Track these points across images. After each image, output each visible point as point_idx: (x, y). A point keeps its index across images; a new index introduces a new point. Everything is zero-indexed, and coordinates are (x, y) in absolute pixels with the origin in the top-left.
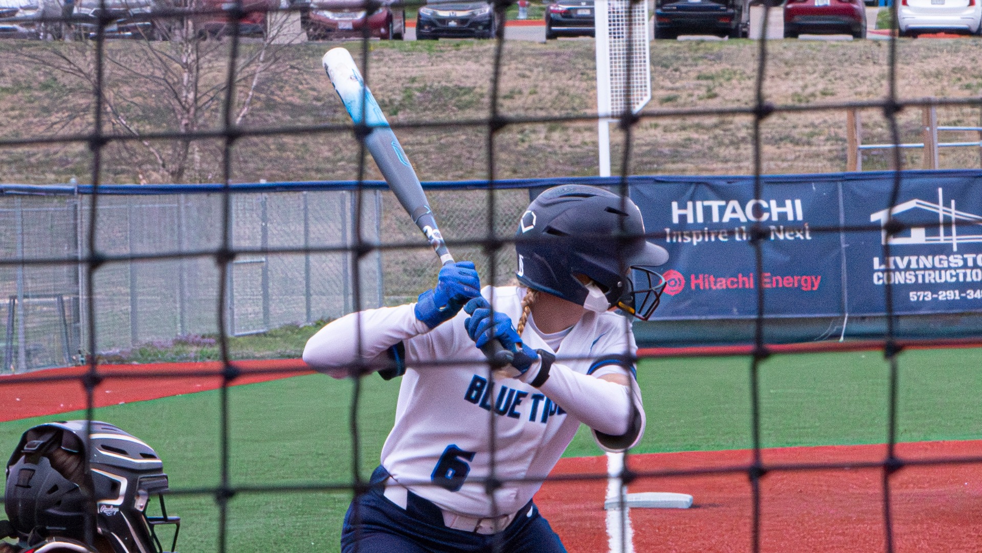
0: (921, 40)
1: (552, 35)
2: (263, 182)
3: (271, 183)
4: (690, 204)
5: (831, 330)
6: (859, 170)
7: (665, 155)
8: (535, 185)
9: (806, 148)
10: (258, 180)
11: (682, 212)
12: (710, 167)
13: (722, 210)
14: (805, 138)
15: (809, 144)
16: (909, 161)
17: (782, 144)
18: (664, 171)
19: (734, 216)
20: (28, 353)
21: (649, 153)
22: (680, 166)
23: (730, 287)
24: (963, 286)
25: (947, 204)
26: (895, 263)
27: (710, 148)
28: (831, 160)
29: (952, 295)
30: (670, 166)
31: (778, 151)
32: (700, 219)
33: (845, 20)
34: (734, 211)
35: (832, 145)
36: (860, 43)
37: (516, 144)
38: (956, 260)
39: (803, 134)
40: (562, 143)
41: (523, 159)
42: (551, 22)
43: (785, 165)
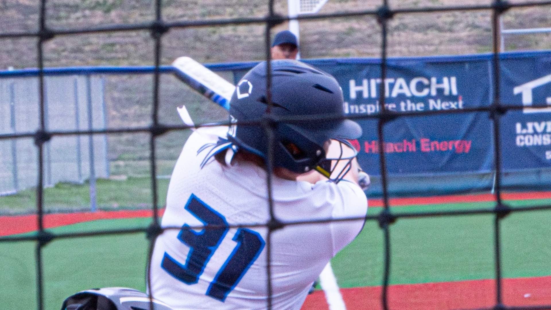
2: (11, 69)
3: (20, 70)
4: (365, 82)
7: (332, 42)
8: (238, 67)
9: (448, 35)
10: (5, 68)
11: (359, 88)
12: (369, 51)
13: (392, 86)
14: (447, 27)
15: (451, 31)
16: (534, 43)
17: (429, 32)
18: (332, 55)
19: (401, 91)
21: (318, 41)
22: (344, 50)
23: (397, 151)
26: (534, 128)
27: (369, 36)
28: (469, 43)
30: (336, 51)
31: (425, 37)
32: (374, 94)
34: (401, 87)
35: (470, 31)
37: (209, 36)
39: (445, 23)
40: (246, 34)
41: (214, 47)
43: (432, 48)
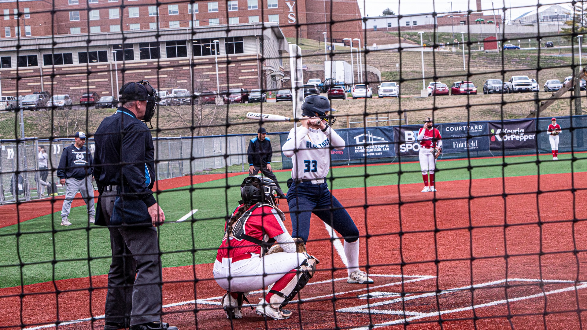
0: (357, 100)
1: (277, 101)
3: (220, 135)
5: (346, 163)
6: (350, 128)
20: (173, 174)
24: (375, 152)
25: (370, 134)
29: (372, 154)
33: (341, 95)
36: (344, 101)
38: (373, 147)
42: (277, 98)
